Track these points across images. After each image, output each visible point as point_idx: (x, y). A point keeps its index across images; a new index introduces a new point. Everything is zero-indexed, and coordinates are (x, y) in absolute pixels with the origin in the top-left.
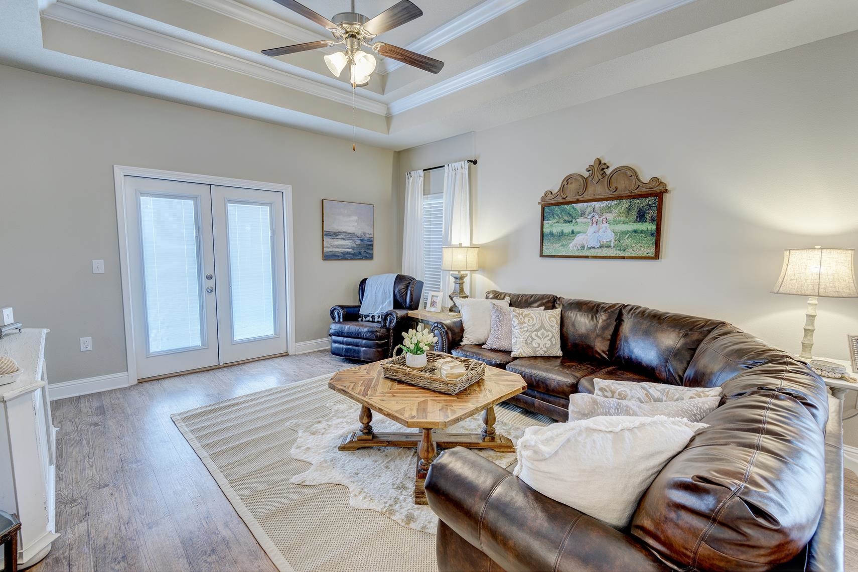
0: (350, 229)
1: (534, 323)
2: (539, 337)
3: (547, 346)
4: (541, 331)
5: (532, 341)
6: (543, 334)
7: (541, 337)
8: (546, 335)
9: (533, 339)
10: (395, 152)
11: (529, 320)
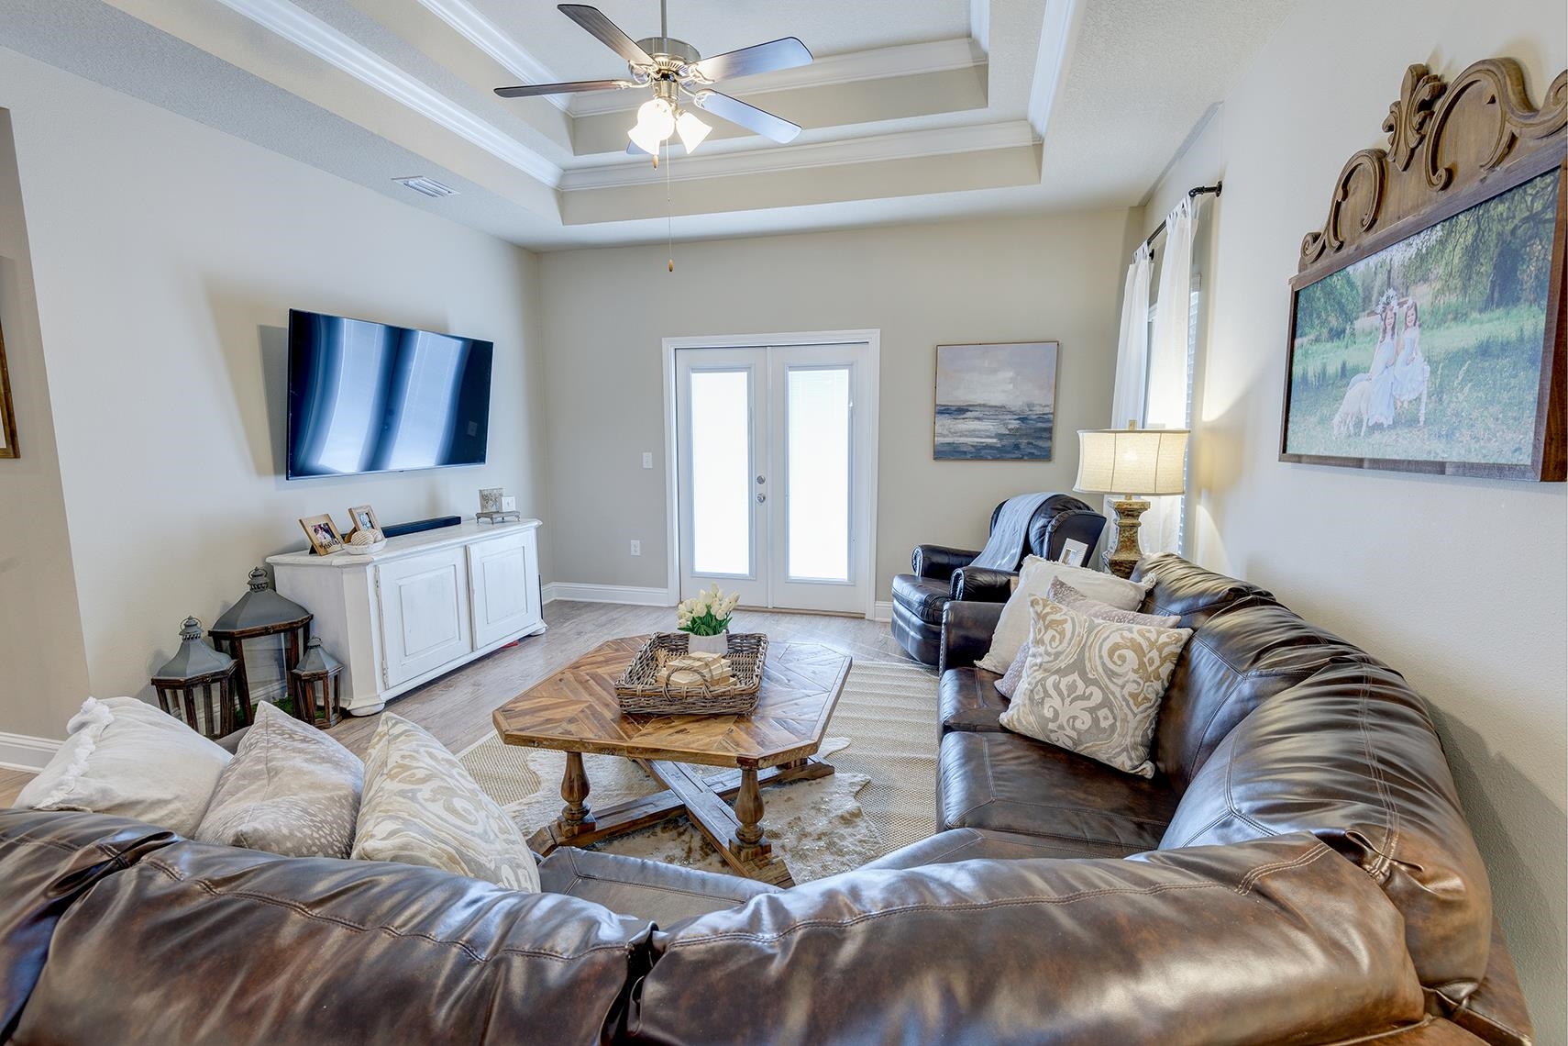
0: (996, 398)
1: (1059, 649)
2: (1060, 693)
3: (1078, 724)
4: (1069, 679)
5: (1043, 699)
6: (1072, 687)
7: (1066, 693)
8: (1080, 692)
9: (1047, 694)
10: (1132, 208)
11: (1053, 638)
